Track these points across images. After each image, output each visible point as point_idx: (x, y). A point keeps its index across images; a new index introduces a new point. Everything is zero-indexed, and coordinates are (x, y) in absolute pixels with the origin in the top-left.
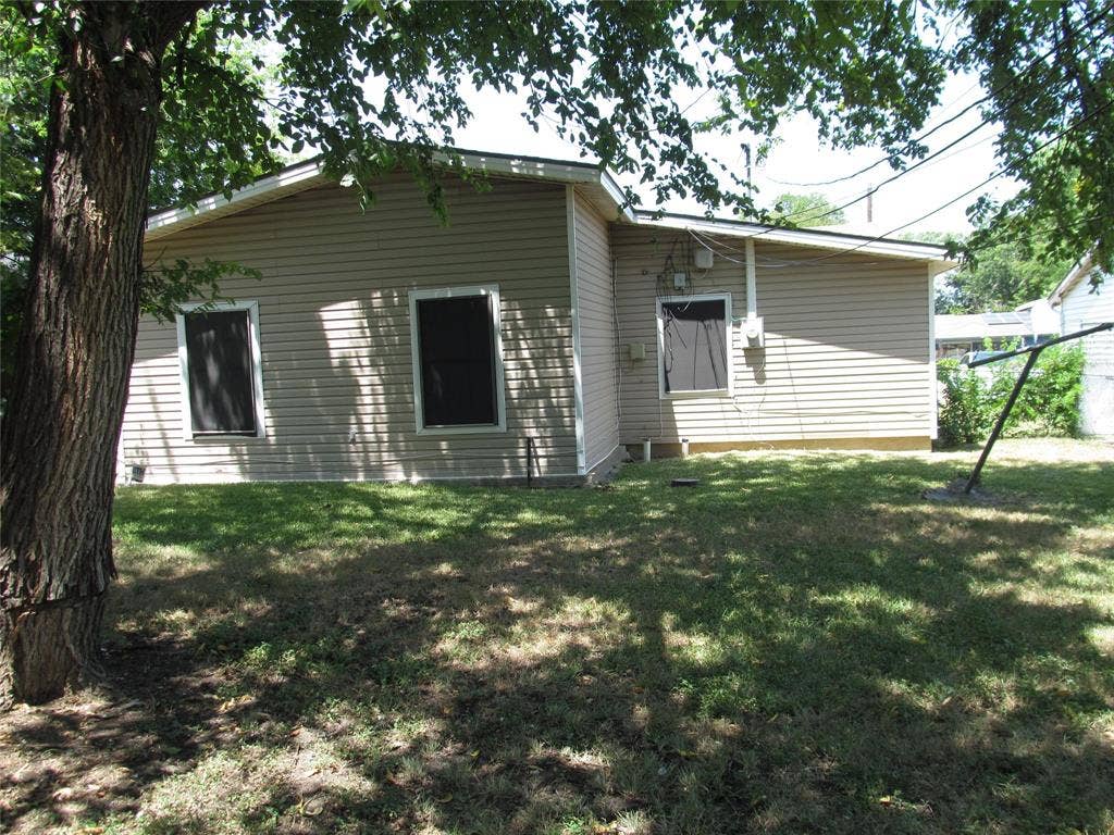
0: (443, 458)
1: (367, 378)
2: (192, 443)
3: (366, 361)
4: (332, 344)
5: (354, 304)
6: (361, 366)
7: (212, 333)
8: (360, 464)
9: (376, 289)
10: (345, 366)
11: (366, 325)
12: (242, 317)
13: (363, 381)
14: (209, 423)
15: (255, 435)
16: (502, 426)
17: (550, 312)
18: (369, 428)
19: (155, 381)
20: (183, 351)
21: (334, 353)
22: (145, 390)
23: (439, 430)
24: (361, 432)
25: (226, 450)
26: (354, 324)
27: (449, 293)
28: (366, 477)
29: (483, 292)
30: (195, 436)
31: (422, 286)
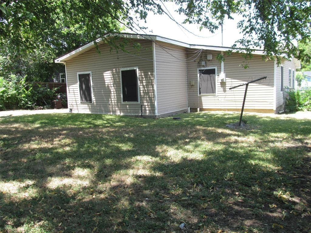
0: (127, 110)
1: (113, 89)
2: (80, 104)
3: (112, 86)
4: (106, 81)
5: (110, 72)
6: (111, 87)
7: (84, 79)
8: (111, 110)
9: (114, 68)
10: (108, 87)
11: (112, 77)
12: (88, 75)
13: (112, 90)
14: (84, 100)
15: (91, 102)
16: (139, 102)
17: (149, 73)
18: (113, 102)
19: (75, 90)
20: (78, 83)
21: (106, 84)
22: (73, 92)
23: (126, 103)
24: (112, 103)
25: (87, 106)
26: (110, 77)
27: (128, 69)
28: (112, 113)
29: (135, 69)
30: (81, 102)
31: (122, 67)
